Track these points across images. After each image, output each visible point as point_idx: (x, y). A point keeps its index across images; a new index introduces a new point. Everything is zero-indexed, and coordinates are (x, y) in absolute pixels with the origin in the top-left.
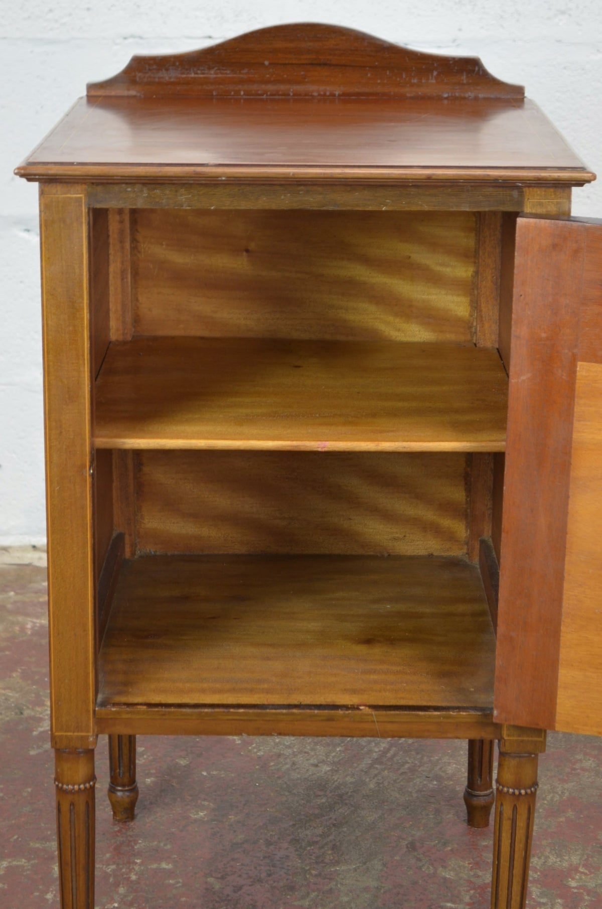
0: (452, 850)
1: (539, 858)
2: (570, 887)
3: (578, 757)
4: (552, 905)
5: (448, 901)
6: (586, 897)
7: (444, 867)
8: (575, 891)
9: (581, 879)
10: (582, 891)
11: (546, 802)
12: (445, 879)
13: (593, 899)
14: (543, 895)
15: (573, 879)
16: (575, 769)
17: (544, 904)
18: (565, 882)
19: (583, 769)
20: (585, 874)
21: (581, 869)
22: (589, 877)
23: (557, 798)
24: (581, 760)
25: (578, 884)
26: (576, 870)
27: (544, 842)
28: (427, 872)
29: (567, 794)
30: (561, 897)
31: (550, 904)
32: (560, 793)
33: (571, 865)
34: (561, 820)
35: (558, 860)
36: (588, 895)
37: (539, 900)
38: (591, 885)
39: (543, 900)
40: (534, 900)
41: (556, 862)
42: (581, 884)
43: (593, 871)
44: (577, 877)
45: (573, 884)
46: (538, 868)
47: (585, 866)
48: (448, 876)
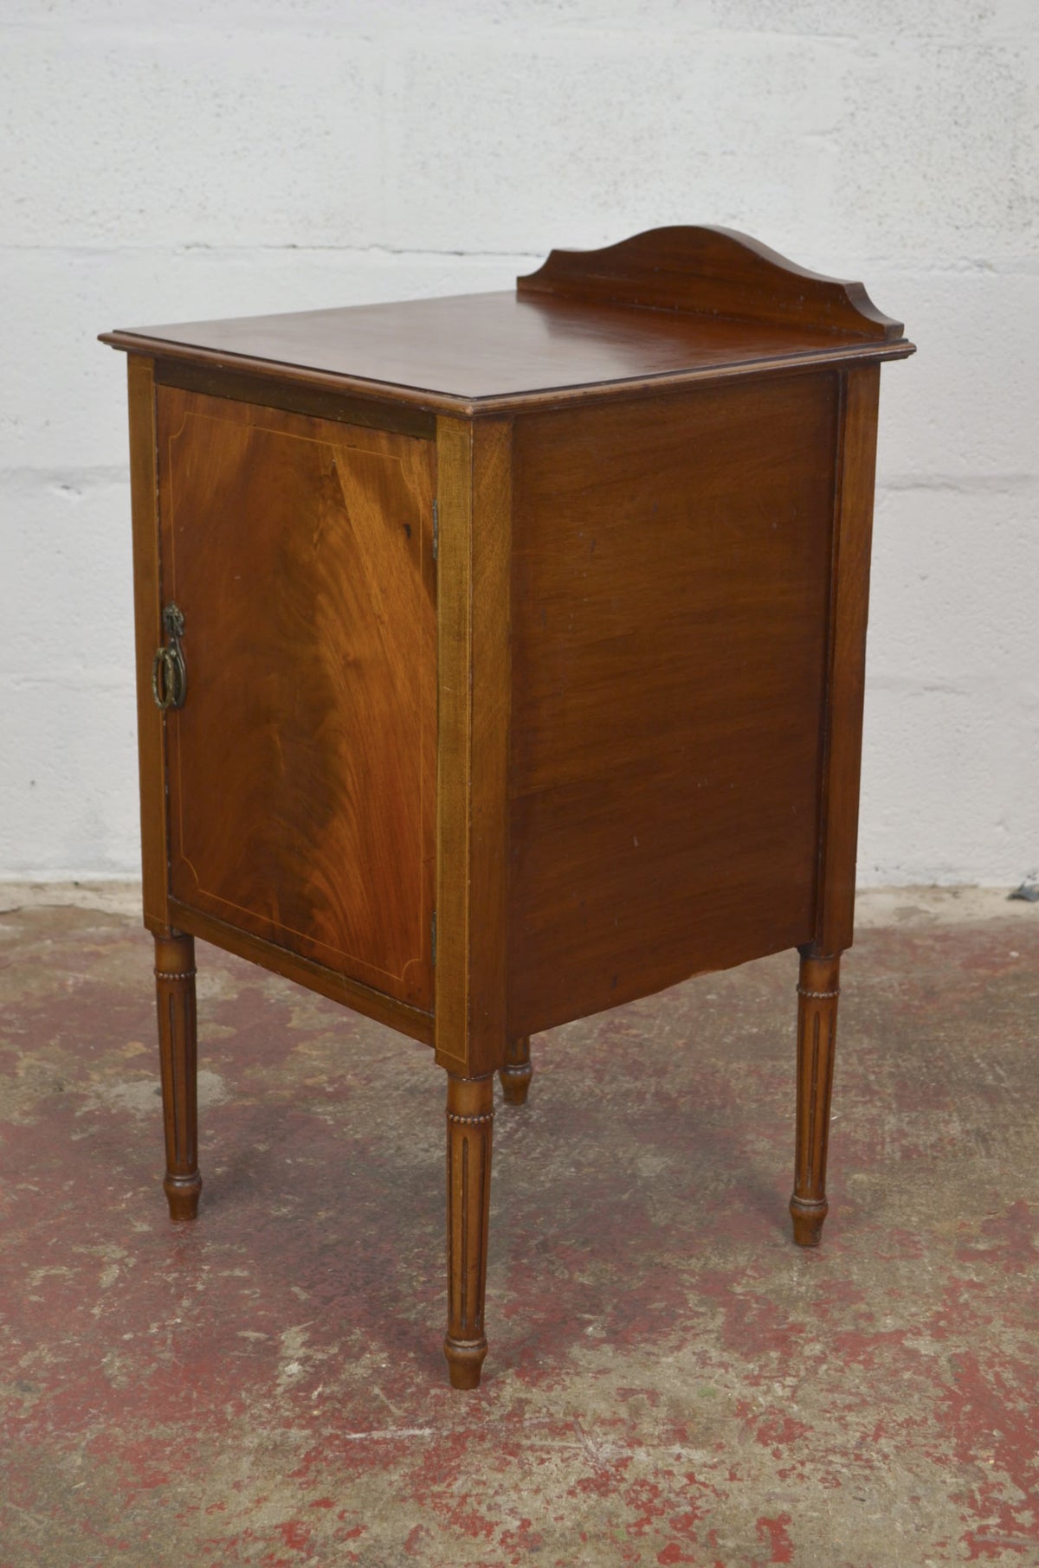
0: (592, 1251)
1: (698, 1259)
2: (735, 1294)
3: (750, 1137)
4: (713, 1314)
5: (585, 1312)
6: (754, 1306)
7: (582, 1271)
8: (742, 1298)
9: (748, 1283)
10: (749, 1298)
11: (707, 1192)
12: (582, 1285)
13: (763, 1307)
14: (701, 1303)
15: (739, 1284)
16: (745, 1152)
17: (703, 1314)
18: (729, 1288)
19: (755, 1152)
20: (754, 1278)
21: (749, 1272)
22: (758, 1281)
23: (722, 1186)
24: (752, 1142)
25: (745, 1289)
26: (743, 1273)
27: (705, 1241)
28: (561, 1277)
29: (734, 1182)
30: (723, 1305)
31: (710, 1313)
32: (725, 1180)
33: (736, 1268)
34: (727, 1213)
35: (721, 1261)
36: (757, 1302)
37: (696, 1309)
38: (761, 1290)
39: (702, 1309)
40: (691, 1310)
41: (718, 1264)
42: (748, 1289)
43: (763, 1274)
44: (744, 1282)
45: (739, 1289)
46: (696, 1270)
47: (753, 1268)
48: (586, 1282)
